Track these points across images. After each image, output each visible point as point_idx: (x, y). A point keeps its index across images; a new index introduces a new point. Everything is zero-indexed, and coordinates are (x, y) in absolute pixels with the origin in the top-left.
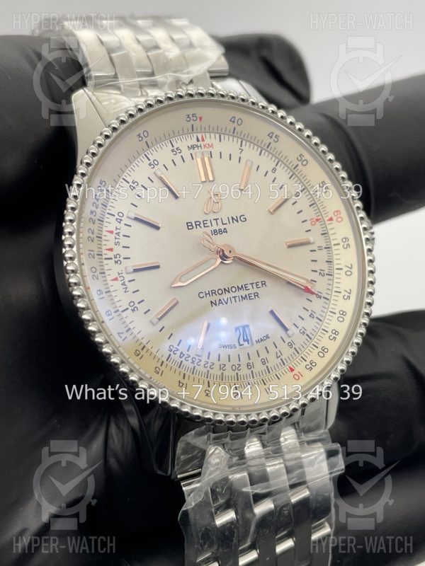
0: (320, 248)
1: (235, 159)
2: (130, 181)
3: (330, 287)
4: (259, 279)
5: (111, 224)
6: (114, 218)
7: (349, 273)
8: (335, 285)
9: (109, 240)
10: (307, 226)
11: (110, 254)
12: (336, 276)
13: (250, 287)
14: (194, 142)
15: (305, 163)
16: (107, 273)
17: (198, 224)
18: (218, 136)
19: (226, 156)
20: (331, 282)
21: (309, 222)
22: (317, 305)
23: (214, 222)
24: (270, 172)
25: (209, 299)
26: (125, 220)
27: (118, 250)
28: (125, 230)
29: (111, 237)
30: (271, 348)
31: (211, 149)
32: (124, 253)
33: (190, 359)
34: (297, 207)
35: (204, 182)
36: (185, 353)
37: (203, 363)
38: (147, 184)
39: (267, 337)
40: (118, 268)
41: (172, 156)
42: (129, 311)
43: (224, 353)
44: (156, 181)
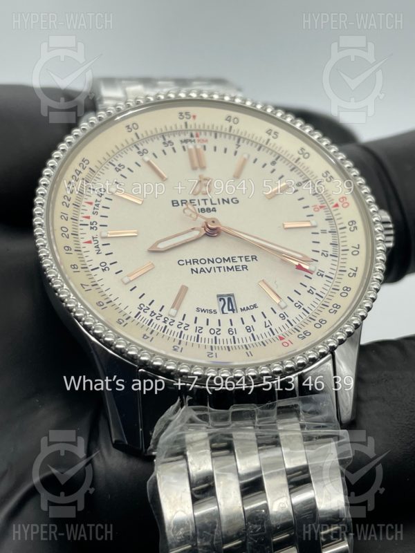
0: (324, 232)
1: (230, 152)
2: (117, 164)
3: (334, 267)
4: (249, 253)
7: (355, 253)
8: (340, 265)
9: (87, 210)
10: (310, 211)
11: (87, 221)
12: (342, 257)
14: (188, 137)
15: (306, 156)
16: (81, 235)
17: (184, 202)
18: (213, 134)
19: (221, 149)
20: (336, 263)
21: (311, 208)
22: (317, 282)
23: (202, 202)
24: (269, 164)
25: (190, 266)
27: (95, 218)
28: (104, 203)
29: (90, 207)
30: (259, 317)
31: (205, 143)
32: (101, 221)
33: (162, 319)
34: (299, 195)
35: (194, 168)
36: (157, 312)
37: (176, 324)
38: (134, 167)
39: (255, 306)
40: (94, 233)
41: (163, 147)
42: (100, 270)
43: (202, 317)
44: (144, 166)
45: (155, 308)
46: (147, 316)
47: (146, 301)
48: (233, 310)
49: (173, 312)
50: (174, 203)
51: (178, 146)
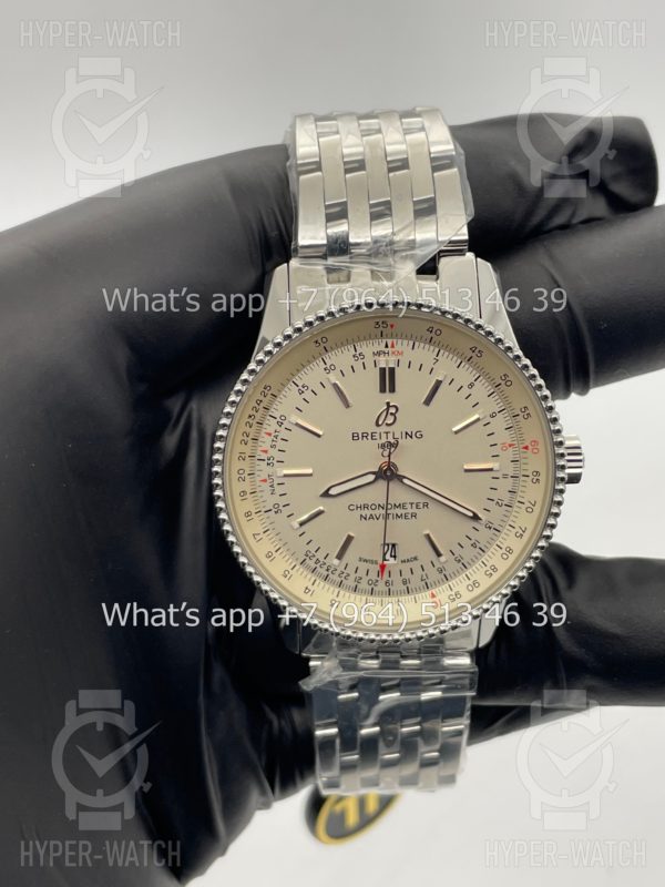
0: (505, 476)
1: (426, 369)
2: (300, 385)
3: (505, 519)
4: (422, 500)
5: (271, 426)
6: (275, 421)
7: (529, 510)
8: (512, 518)
9: (266, 442)
10: (495, 451)
11: (264, 456)
12: (515, 509)
13: (408, 506)
14: (382, 347)
15: (509, 383)
16: (257, 473)
17: (365, 435)
18: (411, 343)
19: (416, 366)
20: (508, 514)
21: (499, 446)
22: (483, 535)
23: (384, 436)
24: (465, 387)
25: (359, 512)
26: (286, 424)
27: (273, 452)
28: (283, 434)
29: (268, 440)
30: (418, 571)
31: (399, 357)
32: (278, 456)
33: (325, 567)
34: (489, 429)
35: (383, 390)
36: (322, 560)
37: (338, 573)
38: (318, 389)
39: (415, 559)
40: (269, 470)
41: (352, 361)
42: (273, 512)
43: (363, 567)
44: (329, 387)
45: (320, 555)
46: (311, 563)
47: (312, 547)
48: (395, 557)
49: (336, 562)
50: (355, 437)
51: (369, 361)
